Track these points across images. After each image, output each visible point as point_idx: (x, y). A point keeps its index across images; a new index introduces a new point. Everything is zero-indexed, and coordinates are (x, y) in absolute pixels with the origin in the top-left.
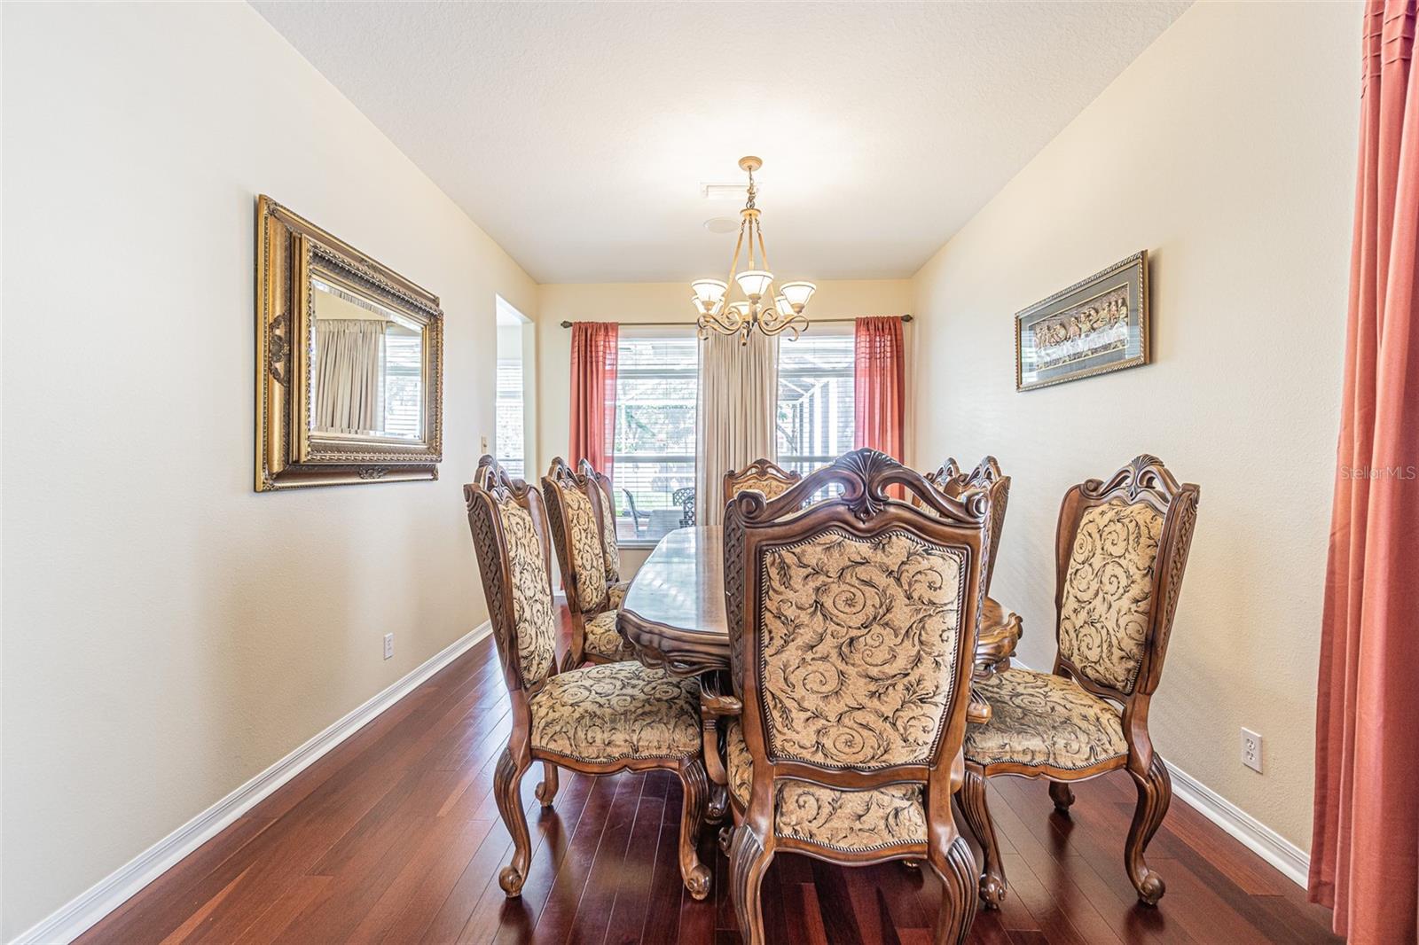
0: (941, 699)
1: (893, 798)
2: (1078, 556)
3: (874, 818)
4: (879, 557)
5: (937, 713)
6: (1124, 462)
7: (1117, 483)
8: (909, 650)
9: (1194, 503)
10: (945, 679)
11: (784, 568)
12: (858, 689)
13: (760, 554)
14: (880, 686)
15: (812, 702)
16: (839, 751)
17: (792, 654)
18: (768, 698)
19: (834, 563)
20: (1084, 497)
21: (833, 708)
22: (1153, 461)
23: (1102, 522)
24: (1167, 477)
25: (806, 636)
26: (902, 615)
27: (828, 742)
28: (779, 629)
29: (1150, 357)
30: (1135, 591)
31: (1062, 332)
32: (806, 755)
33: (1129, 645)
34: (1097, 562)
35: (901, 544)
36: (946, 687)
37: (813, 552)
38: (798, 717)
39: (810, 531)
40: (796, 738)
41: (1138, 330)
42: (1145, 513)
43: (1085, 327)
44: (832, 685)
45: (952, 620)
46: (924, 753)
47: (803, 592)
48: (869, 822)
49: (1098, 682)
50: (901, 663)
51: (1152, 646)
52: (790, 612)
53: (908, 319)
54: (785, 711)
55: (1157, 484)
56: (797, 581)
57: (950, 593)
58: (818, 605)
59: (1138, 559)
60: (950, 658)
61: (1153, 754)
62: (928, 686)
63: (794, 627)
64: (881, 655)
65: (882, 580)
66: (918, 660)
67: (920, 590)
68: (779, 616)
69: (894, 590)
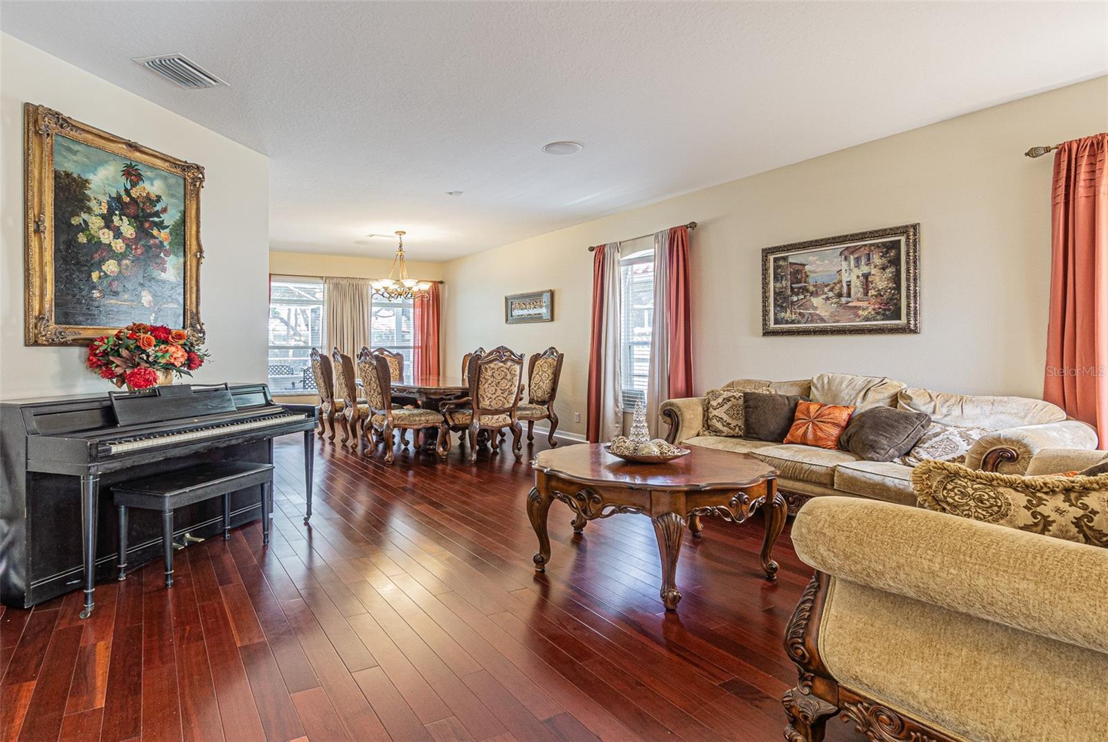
0: (515, 393)
1: (503, 416)
2: (535, 372)
3: (501, 419)
4: (505, 366)
5: (514, 396)
6: (547, 348)
7: (545, 354)
8: (510, 384)
9: (562, 357)
10: (516, 389)
11: (486, 369)
12: (499, 392)
13: (480, 366)
14: (503, 391)
15: (489, 395)
16: (495, 406)
17: (486, 386)
18: (479, 396)
19: (496, 367)
20: (536, 358)
21: (494, 396)
22: (554, 348)
23: (541, 363)
24: (557, 352)
25: (489, 382)
26: (509, 377)
27: (492, 404)
28: (484, 381)
29: (552, 319)
30: (550, 378)
31: (524, 306)
32: (487, 407)
33: (549, 390)
34: (540, 373)
35: (509, 363)
36: (516, 391)
37: (492, 365)
38: (486, 399)
39: (491, 361)
40: (485, 403)
41: (549, 310)
42: (552, 360)
43: (532, 306)
44: (494, 392)
45: (518, 378)
46: (511, 405)
47: (490, 373)
48: (500, 420)
49: (541, 402)
50: (508, 387)
51: (554, 390)
52: (487, 377)
53: (441, 282)
54: (483, 398)
55: (555, 354)
56: (489, 370)
57: (518, 373)
58: (492, 375)
59: (550, 372)
60: (517, 385)
61: (554, 414)
62: (513, 391)
63: (487, 380)
64: (505, 385)
65: (505, 370)
66: (511, 386)
67: (513, 372)
68: (484, 378)
69: (508, 372)
